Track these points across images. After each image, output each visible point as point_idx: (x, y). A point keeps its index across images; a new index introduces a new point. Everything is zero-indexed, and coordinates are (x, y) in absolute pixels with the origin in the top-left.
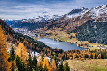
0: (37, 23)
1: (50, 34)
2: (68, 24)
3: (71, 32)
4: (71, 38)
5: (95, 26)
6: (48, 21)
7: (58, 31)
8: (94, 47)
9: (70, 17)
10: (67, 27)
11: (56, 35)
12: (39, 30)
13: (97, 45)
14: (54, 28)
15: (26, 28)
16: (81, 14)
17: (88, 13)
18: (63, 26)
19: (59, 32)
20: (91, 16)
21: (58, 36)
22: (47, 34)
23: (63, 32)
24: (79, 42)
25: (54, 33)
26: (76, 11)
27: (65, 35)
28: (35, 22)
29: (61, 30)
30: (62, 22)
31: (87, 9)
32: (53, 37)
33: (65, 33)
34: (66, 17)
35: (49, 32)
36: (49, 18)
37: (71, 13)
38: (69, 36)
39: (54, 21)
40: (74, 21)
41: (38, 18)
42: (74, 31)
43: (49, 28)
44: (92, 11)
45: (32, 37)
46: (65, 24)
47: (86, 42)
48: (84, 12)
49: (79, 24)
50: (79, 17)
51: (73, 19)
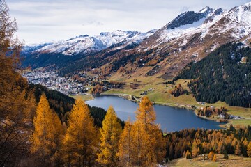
1: (120, 86)
2: (166, 54)
3: (178, 78)
4: (177, 93)
5: (243, 60)
7: (140, 75)
8: (243, 118)
9: (171, 35)
10: (166, 65)
11: (135, 86)
12: (87, 73)
14: (128, 67)
15: (52, 69)
16: (203, 28)
17: (222, 22)
18: (154, 62)
19: (143, 79)
20: (231, 31)
21: (142, 89)
22: (110, 85)
23: (154, 78)
24: (202, 106)
25: (129, 81)
26: (189, 18)
27: (162, 87)
29: (149, 74)
30: (151, 51)
31: (219, 12)
32: (128, 93)
33: (161, 80)
34: (162, 37)
35: (115, 78)
37: (173, 25)
38: (171, 88)
39: (129, 47)
40: (184, 48)
42: (184, 75)
43: (116, 67)
44: (232, 18)
45: (70, 93)
46: (158, 57)
47: (219, 105)
48: (211, 19)
49: (197, 54)
50: (197, 35)
51: (181, 41)
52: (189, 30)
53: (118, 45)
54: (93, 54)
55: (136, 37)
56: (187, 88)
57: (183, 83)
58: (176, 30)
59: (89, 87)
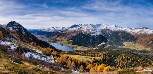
0: (51, 33)
1: (58, 41)
2: (69, 34)
3: (70, 40)
4: (69, 43)
5: (82, 37)
6: (58, 31)
7: (63, 38)
8: (79, 48)
9: (71, 29)
10: (68, 36)
11: (61, 41)
12: (52, 37)
13: (82, 47)
14: (61, 36)
15: (45, 35)
16: (77, 28)
17: (81, 28)
18: (66, 35)
19: (63, 39)
20: (82, 30)
21: (62, 41)
22: (56, 40)
23: (65, 39)
24: (73, 46)
25: (60, 40)
26: (75, 26)
27: (66, 41)
28: (50, 31)
29: (65, 38)
30: (66, 33)
31: (81, 25)
32: (59, 42)
33: (67, 40)
34: (69, 30)
35: (58, 39)
36: (59, 29)
37: (71, 27)
38: (68, 42)
39: (62, 31)
40: (73, 33)
41: (52, 29)
42: (71, 39)
43: (58, 36)
44: (82, 27)
45: (48, 42)
46: (67, 34)
47: (76, 46)
48: (79, 27)
49: (75, 35)
50: (76, 30)
51: (72, 31)
52: (75, 29)
53: (60, 31)
54: (54, 32)
55: (64, 29)
56: (71, 42)
57: (70, 41)
58: (72, 28)
59: (52, 40)
